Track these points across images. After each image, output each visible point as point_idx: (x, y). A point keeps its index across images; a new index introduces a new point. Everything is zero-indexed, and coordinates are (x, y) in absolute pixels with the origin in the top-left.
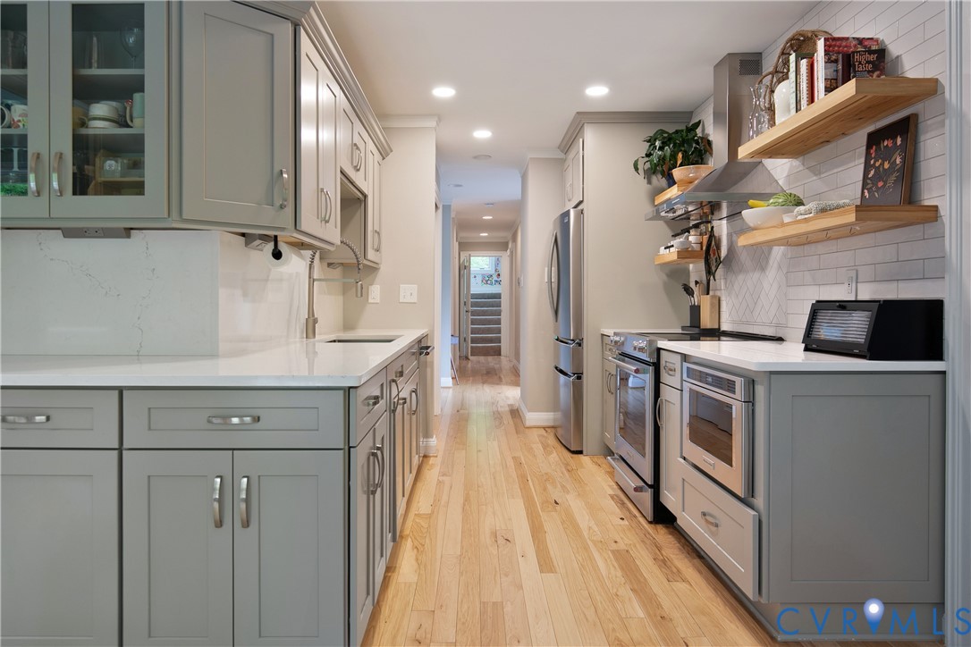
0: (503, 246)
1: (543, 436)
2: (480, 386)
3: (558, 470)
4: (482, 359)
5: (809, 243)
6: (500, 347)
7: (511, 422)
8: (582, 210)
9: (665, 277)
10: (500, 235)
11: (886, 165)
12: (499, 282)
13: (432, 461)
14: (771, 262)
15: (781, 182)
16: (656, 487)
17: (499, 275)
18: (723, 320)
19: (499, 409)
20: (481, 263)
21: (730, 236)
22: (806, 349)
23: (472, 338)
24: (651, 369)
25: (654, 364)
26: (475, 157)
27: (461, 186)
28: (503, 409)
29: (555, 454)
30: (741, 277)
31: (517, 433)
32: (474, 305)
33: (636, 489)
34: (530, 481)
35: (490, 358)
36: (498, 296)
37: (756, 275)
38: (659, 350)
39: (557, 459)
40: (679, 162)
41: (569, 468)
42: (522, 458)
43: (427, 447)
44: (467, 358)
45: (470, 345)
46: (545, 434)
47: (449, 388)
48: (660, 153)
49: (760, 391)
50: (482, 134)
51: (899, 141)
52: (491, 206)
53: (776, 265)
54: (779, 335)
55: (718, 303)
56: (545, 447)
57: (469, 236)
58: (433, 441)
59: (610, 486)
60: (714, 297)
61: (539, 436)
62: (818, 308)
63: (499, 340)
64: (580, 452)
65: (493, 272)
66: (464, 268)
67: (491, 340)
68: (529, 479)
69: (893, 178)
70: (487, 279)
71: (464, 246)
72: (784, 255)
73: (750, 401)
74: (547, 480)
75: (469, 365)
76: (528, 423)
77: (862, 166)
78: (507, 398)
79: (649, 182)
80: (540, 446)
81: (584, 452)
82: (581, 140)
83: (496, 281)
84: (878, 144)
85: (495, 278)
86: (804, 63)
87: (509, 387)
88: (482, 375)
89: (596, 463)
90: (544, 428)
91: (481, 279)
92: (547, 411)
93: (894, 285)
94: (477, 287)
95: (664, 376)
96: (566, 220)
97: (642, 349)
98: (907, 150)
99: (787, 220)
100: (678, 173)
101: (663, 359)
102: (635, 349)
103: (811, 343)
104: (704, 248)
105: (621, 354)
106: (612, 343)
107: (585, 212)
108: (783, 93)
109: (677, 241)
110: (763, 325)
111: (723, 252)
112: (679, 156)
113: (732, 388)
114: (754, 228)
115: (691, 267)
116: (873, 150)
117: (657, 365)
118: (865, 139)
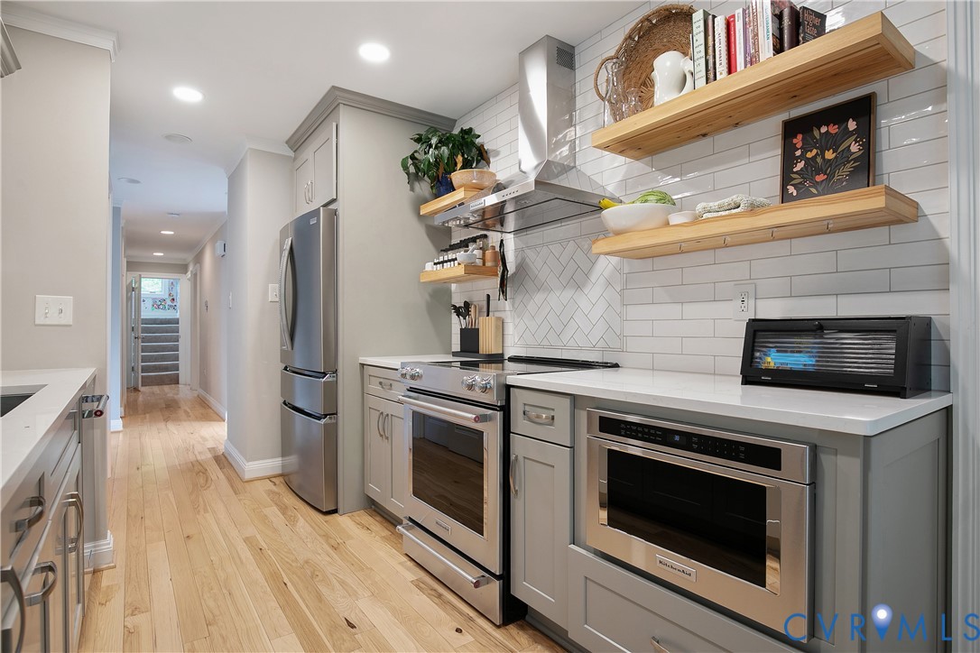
0: (183, 268)
1: (273, 492)
2: (162, 425)
3: (320, 551)
4: (156, 389)
5: (682, 252)
6: (178, 375)
7: (221, 476)
8: (336, 211)
9: (427, 297)
10: (178, 257)
11: (830, 154)
12: (174, 308)
13: (106, 580)
14: (593, 278)
16: (505, 577)
17: (173, 300)
18: (507, 343)
19: (199, 458)
20: (152, 286)
21: (517, 250)
22: (747, 383)
23: (142, 366)
24: (499, 415)
25: (502, 408)
26: (169, 137)
27: (138, 182)
28: (203, 457)
29: (301, 521)
30: (539, 297)
31: (236, 494)
32: (145, 330)
33: (477, 585)
34: (289, 584)
35: (166, 388)
36: (176, 321)
37: (567, 294)
38: (508, 388)
39: (309, 529)
40: (459, 165)
41: (333, 542)
42: (258, 536)
43: (95, 556)
44: (136, 389)
45: (141, 374)
46: (274, 488)
47: (119, 432)
48: (436, 152)
50: (187, 95)
51: (852, 126)
52: (174, 218)
53: (602, 280)
55: (501, 324)
56: (284, 509)
57: (140, 254)
58: (109, 543)
59: (401, 563)
60: (498, 319)
61: (270, 492)
62: (759, 332)
63: (176, 368)
64: (335, 511)
65: (167, 296)
66: (133, 290)
67: (166, 368)
68: (286, 580)
69: (848, 165)
70: (158, 304)
71: (132, 265)
72: (618, 270)
73: (816, 482)
74: (313, 576)
75: (141, 398)
76: (247, 476)
78: (204, 439)
79: (412, 189)
80: (275, 508)
81: (341, 511)
82: (334, 125)
83: (171, 306)
85: (169, 302)
86: (721, 20)
87: (202, 423)
88: (161, 410)
89: (363, 526)
90: (269, 478)
91: (151, 303)
92: (273, 457)
94: (148, 312)
95: (519, 423)
96: (313, 221)
97: (485, 389)
98: (867, 134)
99: (676, 219)
100: (458, 177)
101: (518, 400)
102: (471, 387)
103: (752, 375)
104: (489, 264)
105: (411, 390)
106: (404, 376)
107: (340, 212)
108: (666, 65)
109: (460, 255)
110: (581, 349)
111: (511, 267)
112: (459, 159)
113: (770, 458)
114: (618, 233)
115: (454, 287)
116: (798, 141)
117: (506, 410)
118: (779, 130)
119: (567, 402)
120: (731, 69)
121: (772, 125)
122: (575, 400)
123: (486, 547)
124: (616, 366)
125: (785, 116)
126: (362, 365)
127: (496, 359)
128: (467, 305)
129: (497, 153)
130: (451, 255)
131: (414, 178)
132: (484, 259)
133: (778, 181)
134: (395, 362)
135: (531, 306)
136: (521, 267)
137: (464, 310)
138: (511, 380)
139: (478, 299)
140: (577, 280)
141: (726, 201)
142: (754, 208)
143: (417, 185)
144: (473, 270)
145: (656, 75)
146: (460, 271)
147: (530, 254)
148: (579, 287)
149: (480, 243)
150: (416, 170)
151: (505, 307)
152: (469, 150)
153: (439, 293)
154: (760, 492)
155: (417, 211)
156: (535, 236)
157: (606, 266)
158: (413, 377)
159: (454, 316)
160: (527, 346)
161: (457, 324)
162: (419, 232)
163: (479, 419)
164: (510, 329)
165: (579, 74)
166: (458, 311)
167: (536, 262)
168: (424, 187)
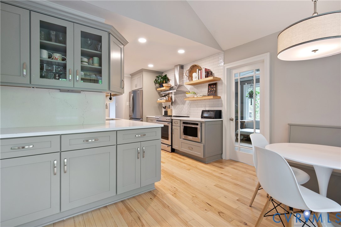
5: (197, 101)
9: (158, 105)
11: (212, 90)
15: (188, 89)
16: (172, 145)
18: (173, 113)
21: (175, 98)
22: (201, 118)
24: (171, 123)
30: (178, 106)
33: (168, 148)
37: (182, 105)
38: (172, 119)
40: (164, 83)
48: (160, 80)
49: (203, 125)
51: (215, 86)
53: (187, 104)
54: (188, 116)
55: (172, 110)
62: (203, 112)
69: (214, 92)
72: (189, 103)
73: (201, 126)
77: (208, 89)
79: (155, 85)
82: (142, 75)
84: (211, 86)
86: (200, 71)
93: (213, 108)
95: (174, 124)
96: (138, 92)
97: (169, 119)
98: (216, 88)
99: (195, 96)
100: (164, 85)
101: (173, 121)
102: (167, 119)
103: (202, 117)
104: (169, 100)
105: (157, 121)
106: (156, 118)
107: (143, 90)
108: (194, 75)
109: (164, 98)
110: (184, 114)
111: (173, 101)
112: (164, 81)
113: (197, 124)
114: (188, 98)
115: (163, 103)
116: (210, 87)
117: (172, 122)
118: (208, 85)
119: (179, 120)
120: (201, 78)
121: (207, 84)
122: (180, 120)
123: (169, 142)
124: (189, 117)
125: (209, 83)
126: (147, 117)
127: (171, 116)
128: (165, 107)
129: (171, 80)
130: (163, 98)
131: (155, 83)
132: (168, 99)
133: (207, 92)
134: (154, 117)
135: (177, 107)
136: (175, 100)
137: (165, 108)
138: (172, 118)
139: (167, 105)
140: (184, 103)
141: (200, 95)
142: (204, 96)
143: (156, 84)
144: (167, 101)
145: (193, 76)
146: (165, 101)
147: (177, 99)
148: (184, 104)
149: (168, 96)
150: (156, 82)
151: (172, 107)
152: (166, 79)
153: (160, 104)
154: (197, 128)
155: (157, 90)
156: (177, 95)
157: (187, 102)
158: (158, 119)
159: (163, 109)
160: (176, 114)
161: (163, 110)
162: (157, 93)
163: (168, 124)
164: (173, 111)
165: (184, 70)
166: (164, 108)
167: (177, 100)
168: (158, 85)
